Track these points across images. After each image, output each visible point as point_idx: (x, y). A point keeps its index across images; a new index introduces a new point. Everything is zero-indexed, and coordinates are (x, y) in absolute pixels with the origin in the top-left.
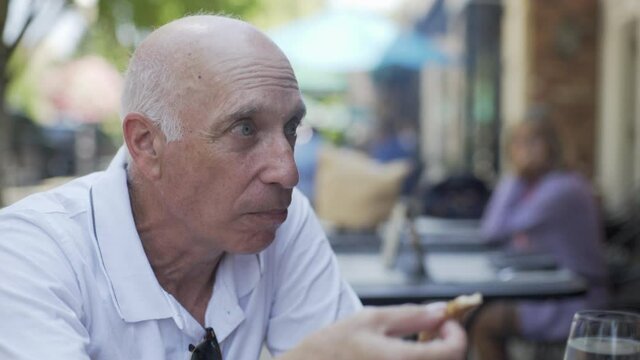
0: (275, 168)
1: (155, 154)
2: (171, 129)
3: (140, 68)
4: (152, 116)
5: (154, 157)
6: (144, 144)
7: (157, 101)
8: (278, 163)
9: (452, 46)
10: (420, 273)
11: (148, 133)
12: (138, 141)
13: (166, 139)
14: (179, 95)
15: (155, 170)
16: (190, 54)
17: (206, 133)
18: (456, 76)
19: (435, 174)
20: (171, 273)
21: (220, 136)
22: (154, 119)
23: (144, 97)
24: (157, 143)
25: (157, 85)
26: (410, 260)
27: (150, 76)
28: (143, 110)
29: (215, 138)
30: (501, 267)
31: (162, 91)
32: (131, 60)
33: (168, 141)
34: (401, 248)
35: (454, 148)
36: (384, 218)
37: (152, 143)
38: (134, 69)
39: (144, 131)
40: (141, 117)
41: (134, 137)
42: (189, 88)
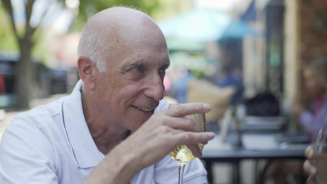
0: (152, 90)
1: (93, 77)
2: (101, 67)
3: (88, 33)
4: (92, 58)
5: (92, 79)
6: (87, 72)
7: (95, 51)
8: (154, 88)
9: (259, 27)
10: (240, 145)
11: (90, 66)
12: (85, 70)
13: (98, 71)
14: (106, 50)
15: (92, 86)
16: (113, 29)
17: (118, 70)
18: (261, 42)
19: (250, 93)
20: (101, 140)
21: (126, 72)
22: (93, 60)
23: (89, 48)
24: (93, 72)
25: (96, 43)
26: (234, 138)
27: (92, 38)
28: (88, 55)
29: (123, 73)
30: (281, 142)
31: (98, 46)
32: (84, 28)
33: (100, 72)
34: (229, 132)
35: (260, 79)
36: (221, 116)
37: (91, 72)
38: (85, 33)
39: (88, 65)
40: (87, 59)
41: (82, 68)
42: (111, 47)
